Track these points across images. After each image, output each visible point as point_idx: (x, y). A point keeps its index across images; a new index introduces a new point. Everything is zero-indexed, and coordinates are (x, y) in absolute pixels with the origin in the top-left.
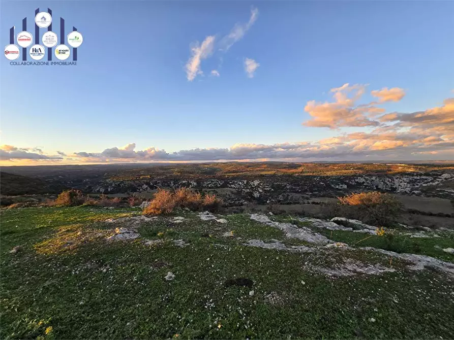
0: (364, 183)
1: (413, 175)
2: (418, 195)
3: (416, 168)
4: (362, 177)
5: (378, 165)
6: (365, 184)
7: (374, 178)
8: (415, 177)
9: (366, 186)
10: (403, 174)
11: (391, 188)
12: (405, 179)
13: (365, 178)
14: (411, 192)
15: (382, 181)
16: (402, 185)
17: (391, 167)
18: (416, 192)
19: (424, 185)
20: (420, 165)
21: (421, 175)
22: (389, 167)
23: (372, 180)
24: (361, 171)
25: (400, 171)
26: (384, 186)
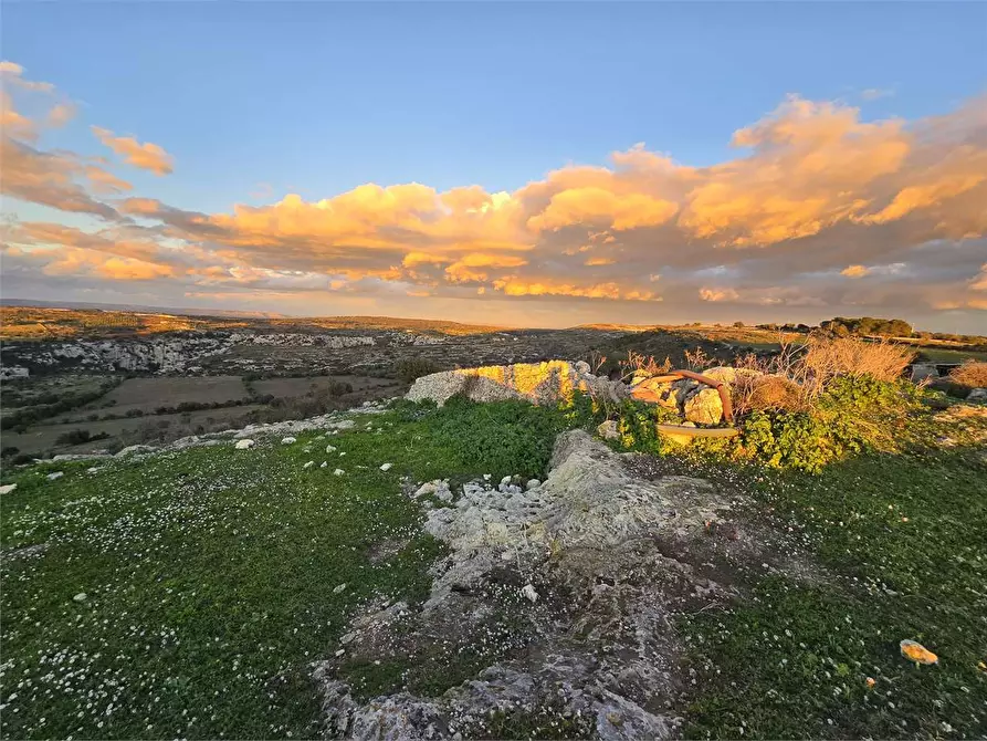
0: (81, 357)
1: (188, 338)
2: (197, 374)
3: (191, 324)
4: (74, 343)
5: (115, 316)
6: (84, 361)
7: (107, 345)
8: (192, 341)
9: (87, 366)
10: (170, 335)
11: (150, 365)
12: (174, 345)
13: (83, 347)
14: (185, 369)
15: (128, 351)
16: (169, 357)
17: (144, 320)
18: (194, 369)
19: (207, 355)
20: (198, 318)
21: (200, 337)
22: (140, 320)
23: (104, 351)
24: (70, 330)
25: (164, 328)
26: (134, 363)
